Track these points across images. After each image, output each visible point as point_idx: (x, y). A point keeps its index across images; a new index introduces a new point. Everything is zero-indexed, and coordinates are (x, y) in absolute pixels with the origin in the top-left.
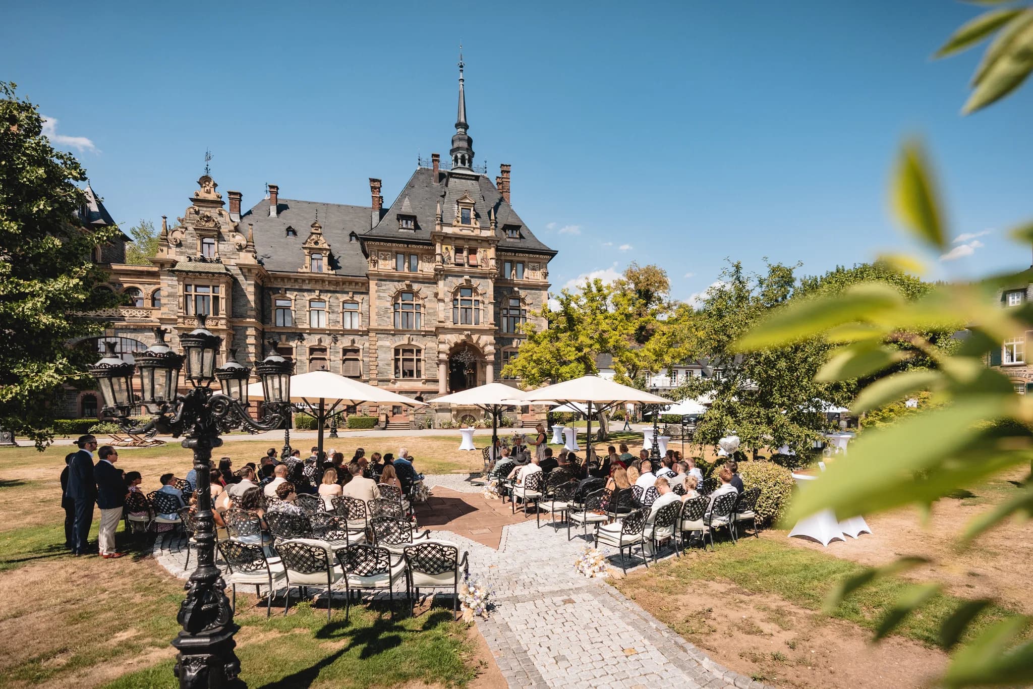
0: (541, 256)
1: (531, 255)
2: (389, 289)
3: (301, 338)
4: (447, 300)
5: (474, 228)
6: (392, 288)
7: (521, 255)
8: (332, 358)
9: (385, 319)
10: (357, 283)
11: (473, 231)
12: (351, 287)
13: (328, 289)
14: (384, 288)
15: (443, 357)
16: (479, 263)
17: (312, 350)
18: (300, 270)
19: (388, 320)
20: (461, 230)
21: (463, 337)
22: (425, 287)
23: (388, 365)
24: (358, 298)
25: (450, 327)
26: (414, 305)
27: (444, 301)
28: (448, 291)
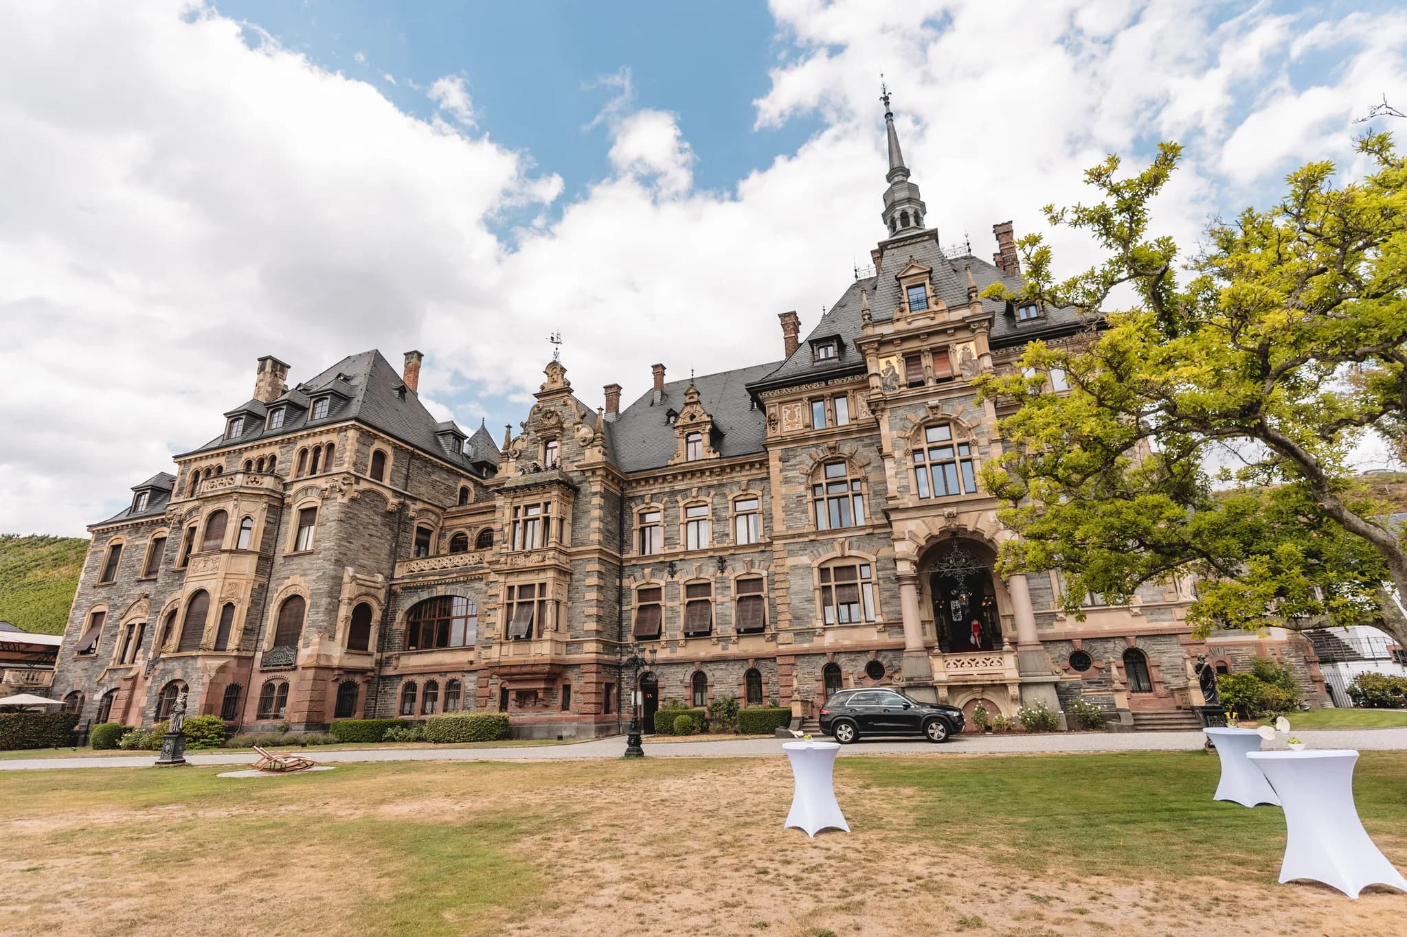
2: (801, 463)
3: (672, 569)
4: (899, 454)
5: (935, 312)
6: (805, 458)
8: (720, 599)
10: (752, 465)
11: (933, 319)
12: (744, 473)
13: (711, 483)
15: (905, 568)
16: (957, 371)
17: (689, 588)
18: (670, 462)
19: (803, 517)
20: (909, 323)
21: (941, 521)
22: (864, 446)
23: (810, 600)
24: (755, 489)
25: (911, 506)
26: (849, 483)
27: (894, 458)
28: (899, 437)
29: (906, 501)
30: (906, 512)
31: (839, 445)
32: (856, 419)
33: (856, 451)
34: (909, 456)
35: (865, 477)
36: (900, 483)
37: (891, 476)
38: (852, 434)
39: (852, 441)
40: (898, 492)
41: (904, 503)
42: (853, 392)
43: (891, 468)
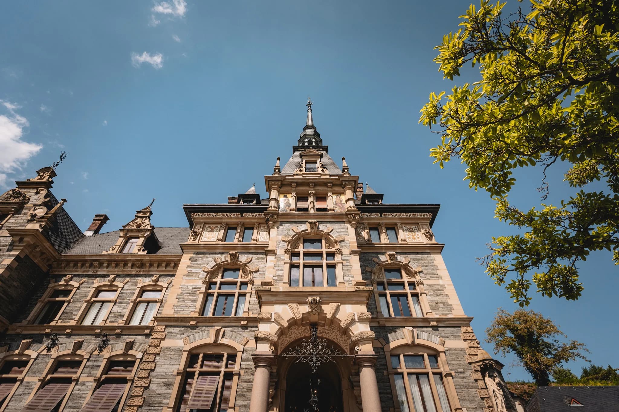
0: (418, 215)
1: (404, 215)
2: (206, 263)
4: (280, 252)
5: (322, 174)
6: (211, 261)
7: (389, 215)
8: (83, 378)
9: (188, 302)
12: (158, 268)
13: (129, 272)
14: (199, 262)
15: (264, 349)
16: (330, 207)
19: (192, 304)
20: (305, 177)
21: (305, 309)
22: (257, 259)
24: (163, 282)
25: (281, 290)
26: (239, 284)
27: (276, 254)
28: (283, 241)
29: (278, 286)
30: (276, 296)
31: (239, 255)
32: (256, 241)
33: (251, 261)
34: (288, 254)
35: (251, 280)
36: (276, 273)
37: (270, 267)
38: (251, 249)
39: (249, 254)
40: (273, 279)
41: (276, 288)
42: (259, 224)
43: (271, 261)
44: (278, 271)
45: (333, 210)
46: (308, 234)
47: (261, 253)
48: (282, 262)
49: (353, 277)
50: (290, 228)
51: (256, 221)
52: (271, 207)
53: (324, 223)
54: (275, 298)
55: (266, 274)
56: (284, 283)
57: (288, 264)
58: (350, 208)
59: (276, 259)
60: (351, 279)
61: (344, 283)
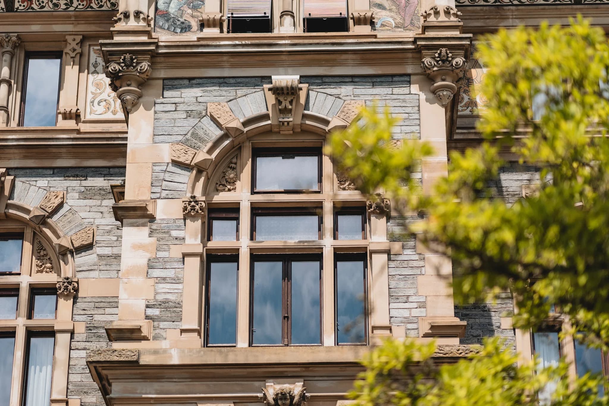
4: (167, 212)
25: (175, 360)
26: (24, 294)
27: (152, 218)
28: (176, 163)
29: (164, 344)
30: (157, 378)
31: (13, 182)
32: (77, 117)
33: (60, 206)
34: (194, 218)
35: (70, 283)
36: (157, 293)
37: (133, 271)
38: (57, 156)
39: (53, 175)
40: (147, 317)
41: (156, 352)
42: (82, 42)
43: (137, 247)
44: (163, 287)
45: (370, 22)
46: (268, 131)
47: (98, 172)
48: (176, 252)
49: (422, 305)
50: (200, 108)
51: (69, 28)
52: (126, 16)
53: (329, 84)
54: (156, 385)
55: (123, 296)
56: (183, 331)
57: (198, 259)
58: (432, 18)
59: (153, 240)
60: (416, 312)
61: (390, 329)
